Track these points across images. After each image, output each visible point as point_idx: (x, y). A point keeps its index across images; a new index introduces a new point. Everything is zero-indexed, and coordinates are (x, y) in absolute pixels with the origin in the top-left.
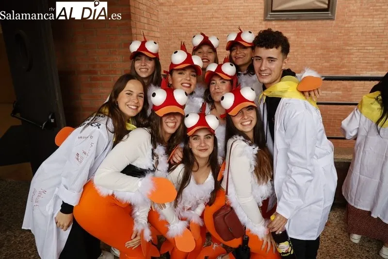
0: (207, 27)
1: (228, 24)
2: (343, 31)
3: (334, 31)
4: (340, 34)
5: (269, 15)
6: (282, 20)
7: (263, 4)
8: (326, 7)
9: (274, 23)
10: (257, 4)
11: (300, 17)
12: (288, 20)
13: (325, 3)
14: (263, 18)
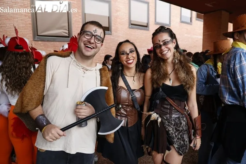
5: (36, 38)
6: (45, 41)
7: (32, 31)
8: (67, 35)
9: (40, 42)
10: (27, 31)
11: (55, 40)
12: (48, 41)
13: (67, 34)
14: (32, 39)
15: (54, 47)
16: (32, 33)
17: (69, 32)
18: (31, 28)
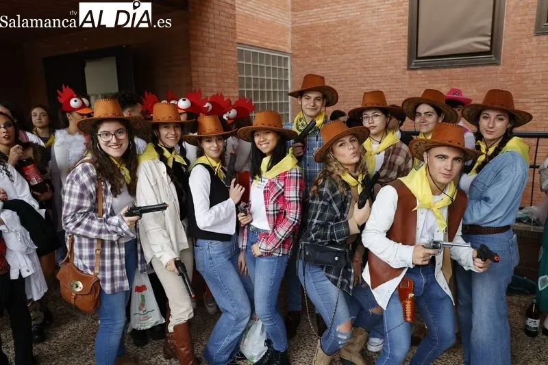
0: (343, 79)
1: (365, 75)
2: (513, 78)
3: (501, 79)
4: (509, 83)
5: (413, 64)
6: (430, 68)
7: (406, 51)
8: (488, 48)
9: (419, 72)
10: (399, 51)
11: (453, 63)
12: (437, 67)
13: (486, 45)
14: (406, 67)
15: (449, 79)
16: (407, 54)
17: (492, 41)
18: (407, 44)
